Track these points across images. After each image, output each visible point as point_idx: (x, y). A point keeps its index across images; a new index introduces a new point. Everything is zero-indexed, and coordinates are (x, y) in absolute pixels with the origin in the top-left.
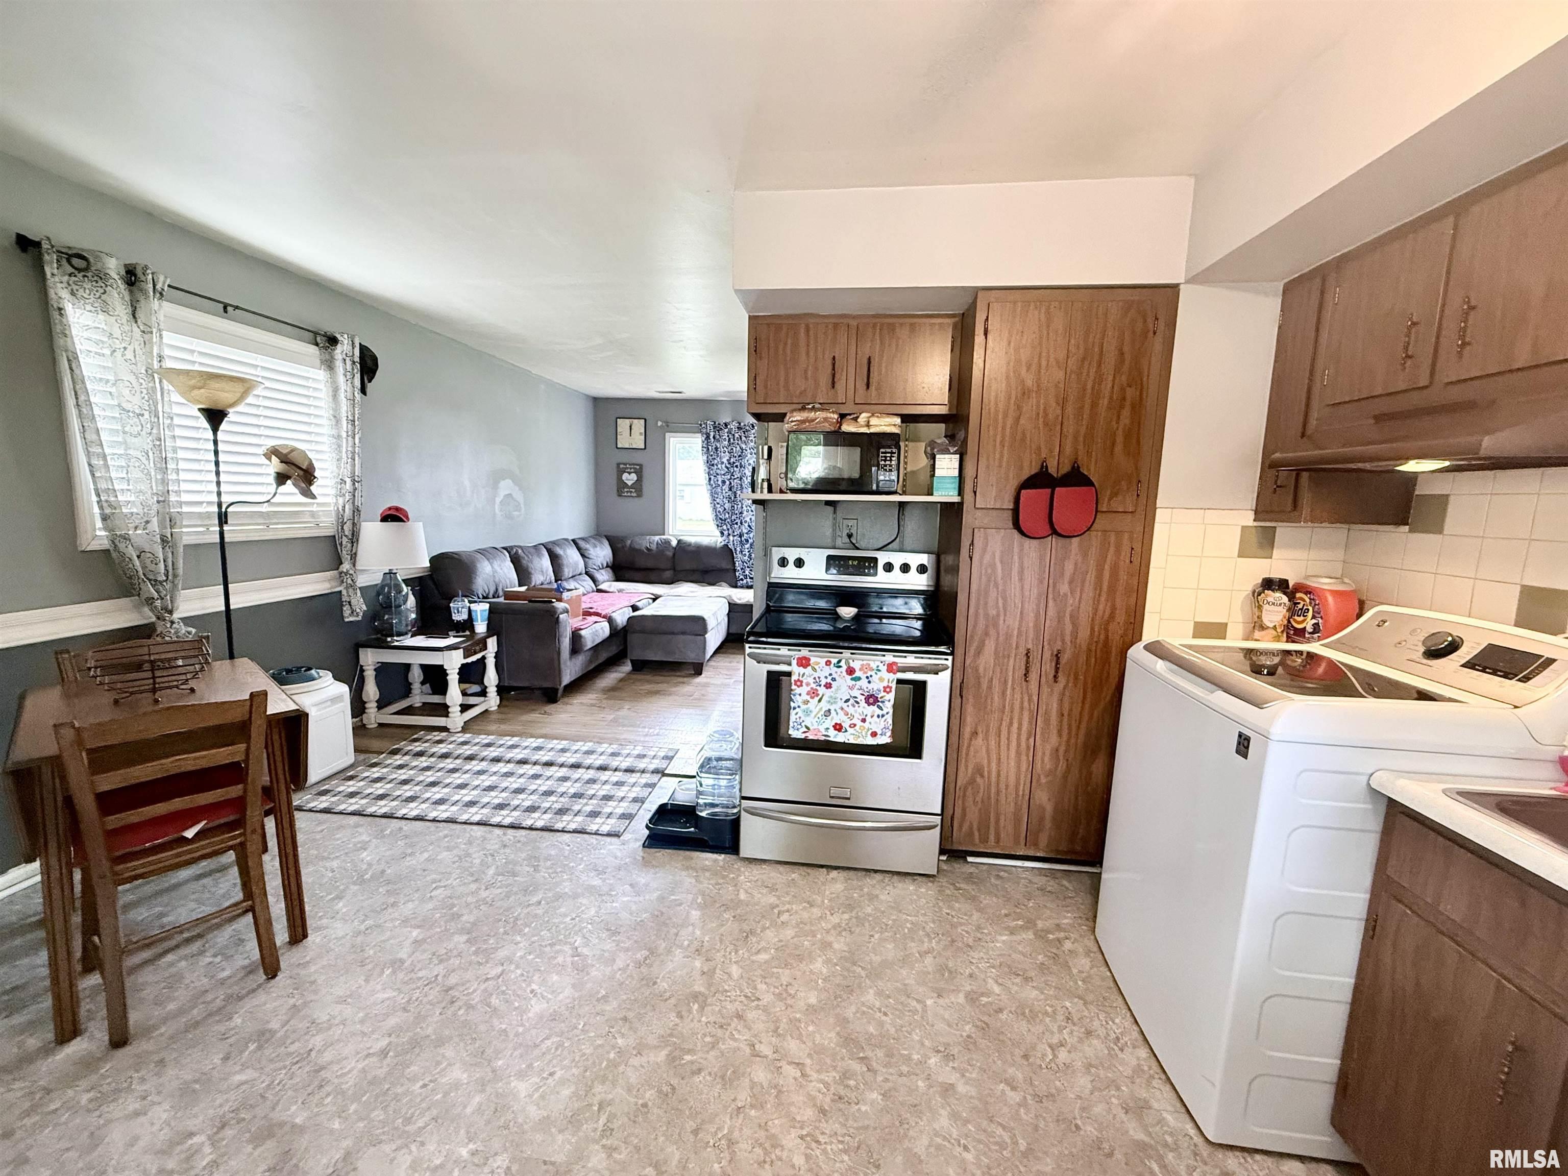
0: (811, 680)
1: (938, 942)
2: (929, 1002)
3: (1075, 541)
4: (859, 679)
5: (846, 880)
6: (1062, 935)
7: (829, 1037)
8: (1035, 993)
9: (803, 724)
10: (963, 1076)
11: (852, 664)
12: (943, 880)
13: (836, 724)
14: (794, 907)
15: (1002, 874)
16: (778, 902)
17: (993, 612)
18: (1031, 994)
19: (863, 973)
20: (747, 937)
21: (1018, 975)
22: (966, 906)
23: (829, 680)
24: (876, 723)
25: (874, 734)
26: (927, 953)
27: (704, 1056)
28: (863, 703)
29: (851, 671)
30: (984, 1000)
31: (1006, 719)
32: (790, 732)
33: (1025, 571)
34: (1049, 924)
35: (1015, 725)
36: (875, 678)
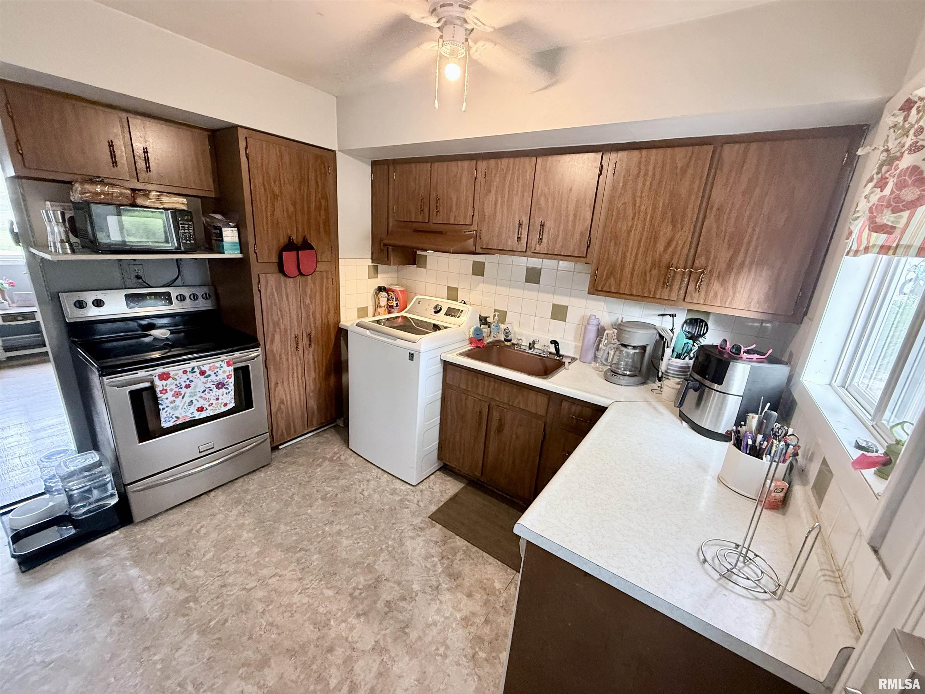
0: (173, 387)
1: (294, 488)
2: (309, 511)
3: (309, 277)
4: (210, 376)
5: (223, 493)
6: (338, 455)
7: (279, 555)
8: (344, 481)
9: (173, 417)
10: (341, 524)
11: (203, 368)
12: (275, 463)
13: (198, 408)
14: (204, 523)
15: (298, 446)
16: (190, 527)
17: (276, 319)
18: (343, 482)
19: (271, 523)
20: (188, 555)
21: (333, 479)
22: (294, 467)
23: (188, 383)
24: (225, 398)
25: (225, 405)
26: (293, 494)
27: (222, 614)
28: (215, 390)
29: (203, 373)
30: (328, 496)
31: (291, 372)
32: (162, 425)
33: (289, 295)
34: (331, 455)
35: (295, 374)
36: (220, 372)
